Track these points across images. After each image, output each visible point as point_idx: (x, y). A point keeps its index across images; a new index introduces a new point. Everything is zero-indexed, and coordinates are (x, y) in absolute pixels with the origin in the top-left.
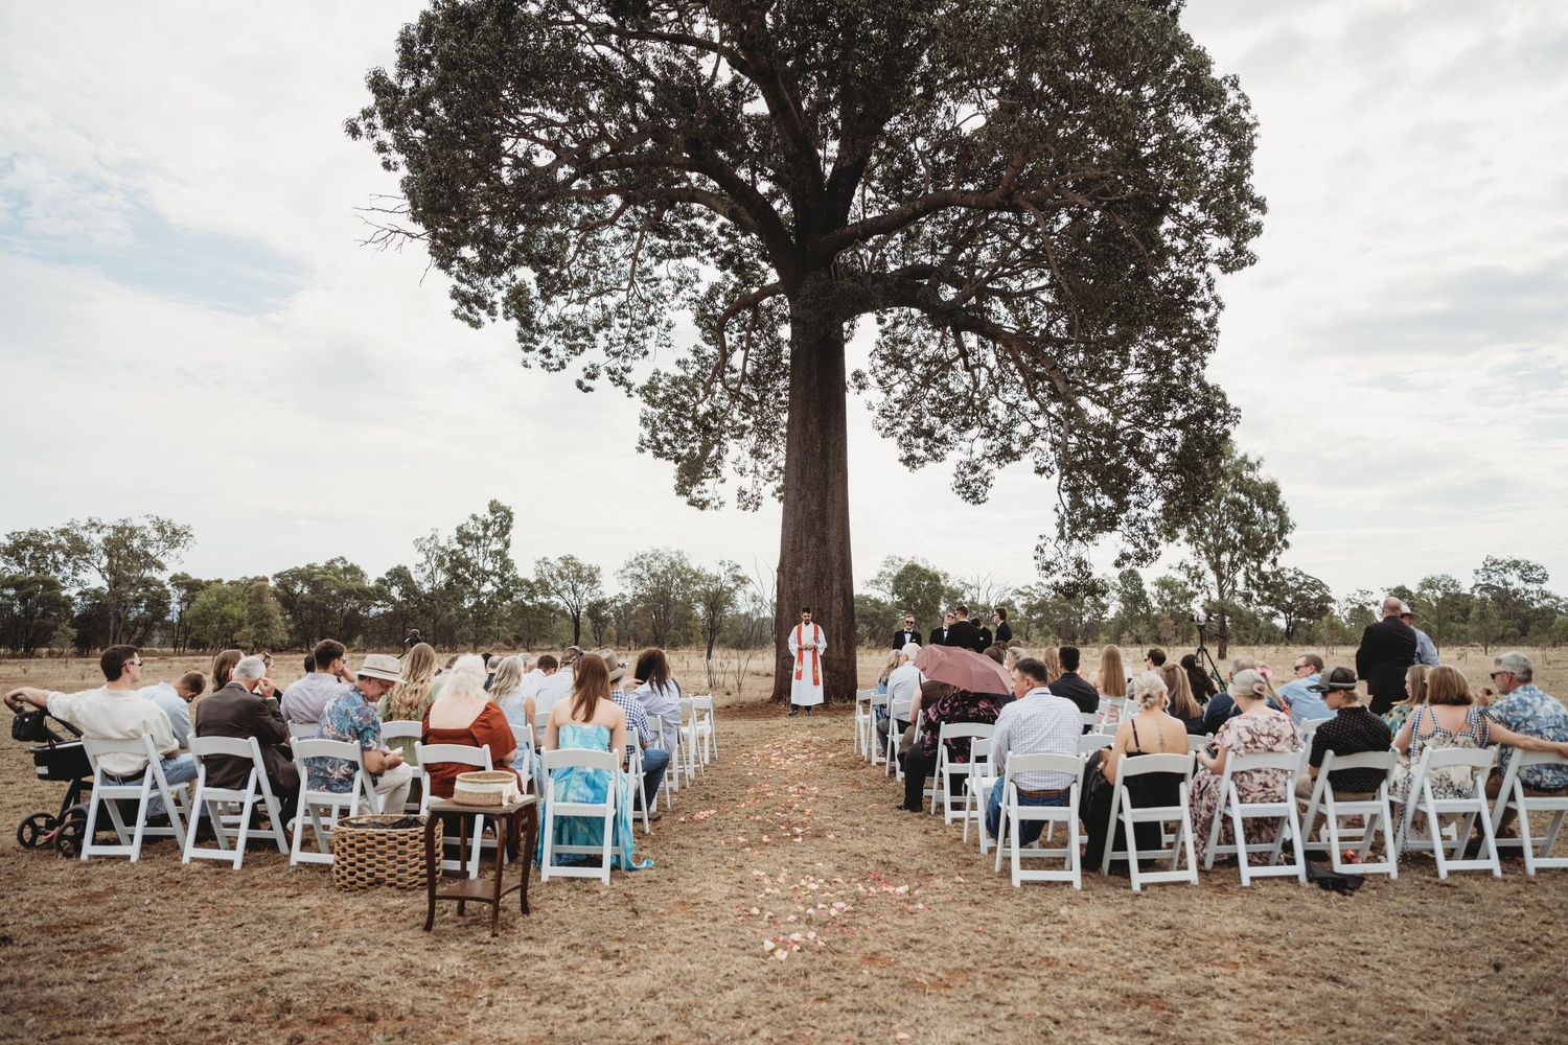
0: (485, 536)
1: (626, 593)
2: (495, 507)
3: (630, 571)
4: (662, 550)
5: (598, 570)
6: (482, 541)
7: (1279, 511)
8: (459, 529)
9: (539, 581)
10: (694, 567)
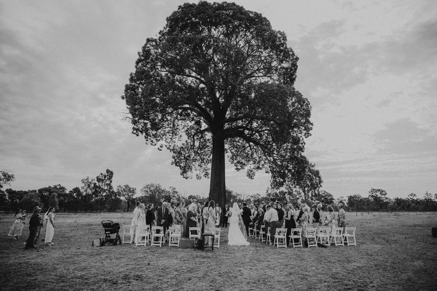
0: (105, 179)
1: (143, 196)
2: (108, 171)
3: (144, 189)
4: (154, 184)
5: (135, 189)
6: (104, 181)
7: (319, 177)
8: (97, 177)
9: (118, 192)
10: (163, 189)
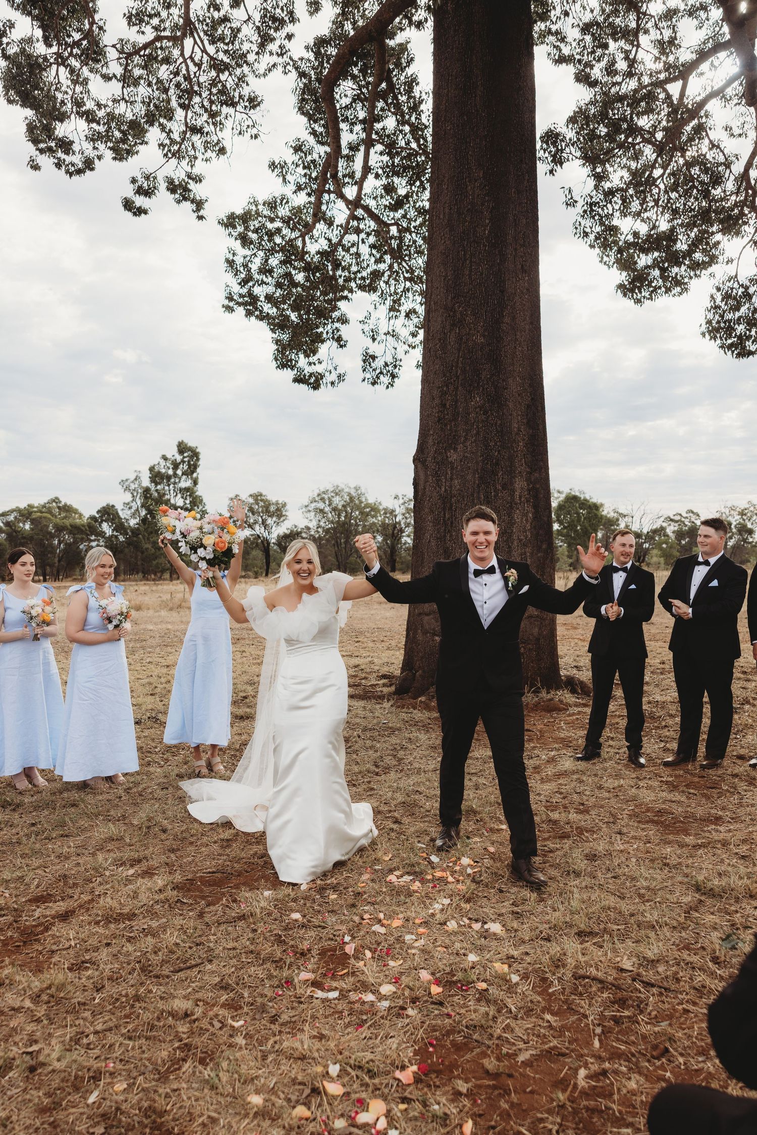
0: (175, 475)
1: (311, 525)
2: (182, 448)
3: (313, 505)
4: (342, 486)
5: (284, 505)
6: (172, 480)
8: (152, 469)
10: (371, 501)
